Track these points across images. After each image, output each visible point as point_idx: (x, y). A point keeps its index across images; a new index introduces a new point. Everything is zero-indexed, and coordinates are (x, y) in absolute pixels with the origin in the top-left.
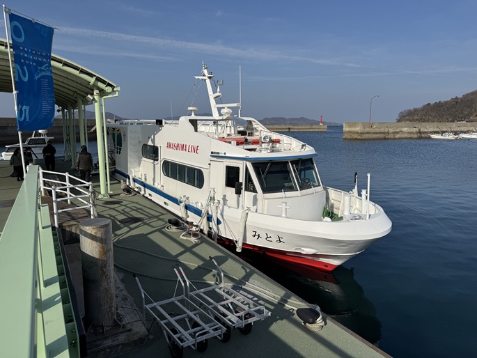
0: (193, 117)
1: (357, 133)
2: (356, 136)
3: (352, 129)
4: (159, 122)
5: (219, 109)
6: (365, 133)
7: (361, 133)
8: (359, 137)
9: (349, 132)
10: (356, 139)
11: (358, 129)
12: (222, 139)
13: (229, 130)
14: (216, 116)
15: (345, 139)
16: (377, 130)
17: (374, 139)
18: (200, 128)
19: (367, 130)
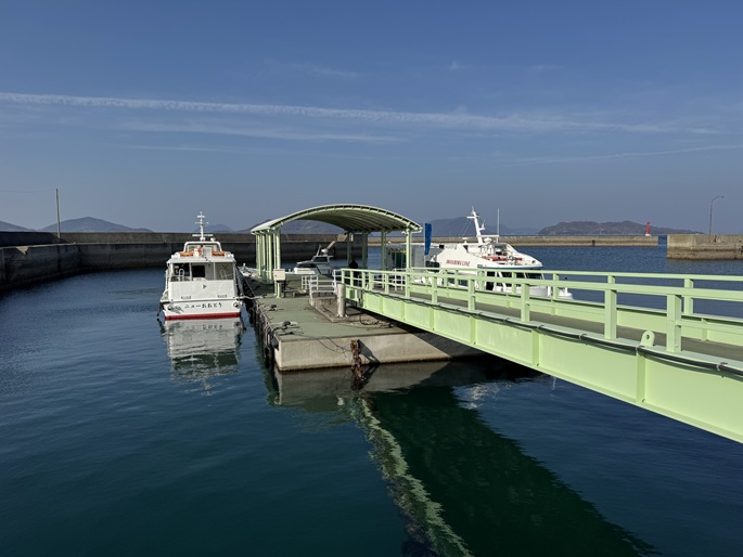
0: (466, 244)
1: (688, 250)
2: (686, 255)
3: (680, 245)
4: (442, 247)
5: (483, 239)
6: (702, 251)
7: (694, 250)
8: (691, 256)
9: (676, 248)
10: (686, 259)
11: (688, 244)
12: (485, 257)
13: (491, 251)
14: (480, 243)
15: (670, 258)
16: (723, 247)
17: (717, 259)
18: (469, 249)
19: (704, 246)
